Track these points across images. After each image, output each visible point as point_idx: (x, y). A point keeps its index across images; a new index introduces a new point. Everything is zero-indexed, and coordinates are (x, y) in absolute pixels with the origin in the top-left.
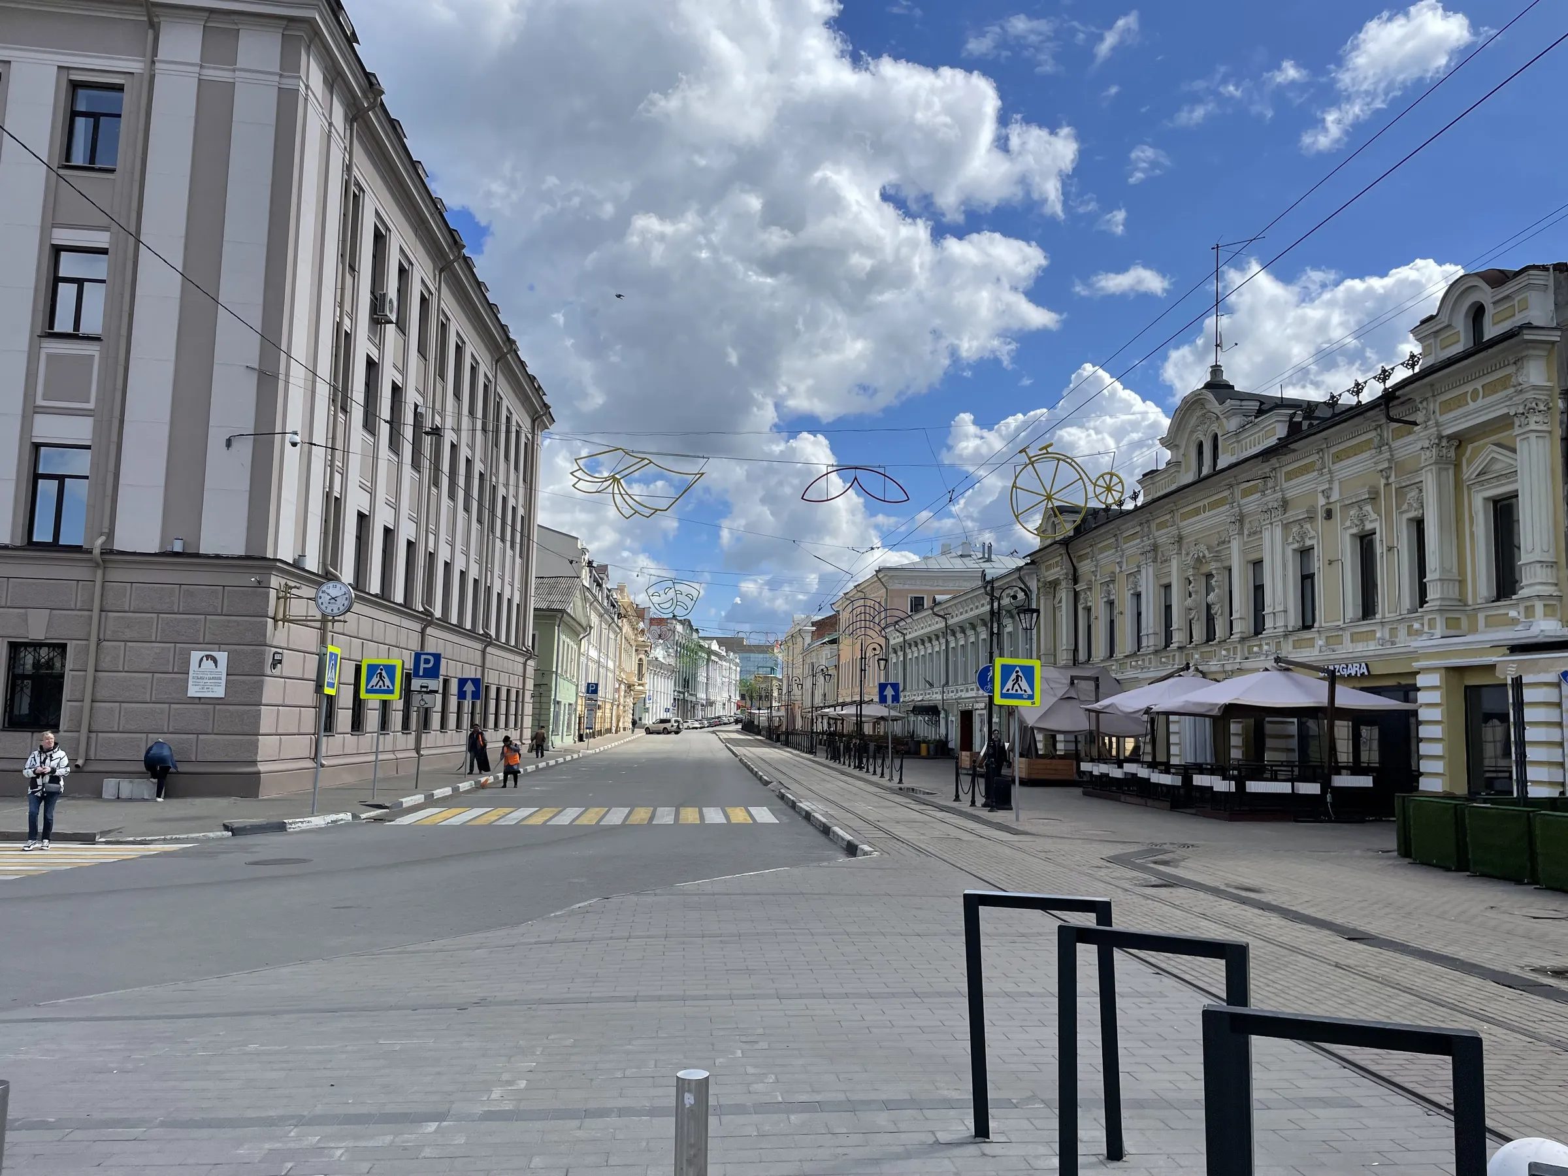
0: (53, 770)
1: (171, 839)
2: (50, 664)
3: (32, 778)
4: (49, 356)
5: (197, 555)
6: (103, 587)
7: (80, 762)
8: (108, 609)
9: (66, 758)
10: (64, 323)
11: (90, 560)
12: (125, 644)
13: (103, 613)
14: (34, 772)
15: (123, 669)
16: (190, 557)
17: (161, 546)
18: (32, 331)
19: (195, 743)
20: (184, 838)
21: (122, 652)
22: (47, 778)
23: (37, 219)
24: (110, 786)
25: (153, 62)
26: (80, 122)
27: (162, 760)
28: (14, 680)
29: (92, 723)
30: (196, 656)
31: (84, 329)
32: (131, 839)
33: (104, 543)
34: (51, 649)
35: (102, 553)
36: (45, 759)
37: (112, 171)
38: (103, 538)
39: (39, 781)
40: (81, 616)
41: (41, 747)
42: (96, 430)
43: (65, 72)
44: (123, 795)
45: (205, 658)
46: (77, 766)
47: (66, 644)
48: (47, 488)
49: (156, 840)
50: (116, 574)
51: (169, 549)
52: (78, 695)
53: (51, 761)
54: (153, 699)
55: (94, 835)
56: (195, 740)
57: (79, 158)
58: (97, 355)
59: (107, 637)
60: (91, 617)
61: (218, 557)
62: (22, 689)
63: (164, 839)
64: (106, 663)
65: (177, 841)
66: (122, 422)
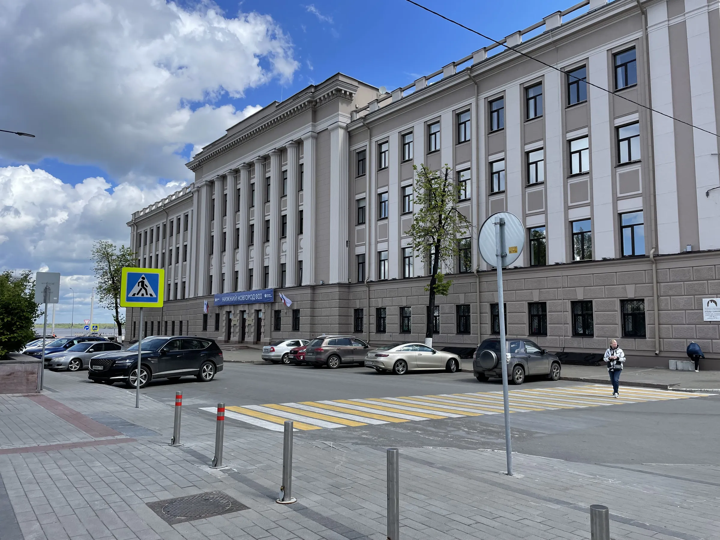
0: (618, 359)
1: (704, 391)
2: (638, 309)
3: (608, 362)
4: (620, 174)
5: (699, 252)
6: (656, 272)
7: (657, 352)
8: (660, 282)
9: (623, 353)
10: (624, 159)
11: (649, 261)
12: (670, 298)
13: (658, 284)
14: (609, 359)
15: (671, 309)
16: (695, 253)
17: (681, 250)
18: (612, 166)
19: (711, 344)
20: (711, 391)
21: (669, 300)
22: (615, 362)
23: (607, 119)
24: (672, 363)
25: (646, 29)
26: (620, 70)
27: (696, 352)
28: (624, 316)
29: (660, 334)
30: (705, 301)
31: (633, 159)
32: (685, 389)
33: (654, 252)
34: (638, 301)
35: (654, 257)
36: (614, 352)
37: (636, 85)
38: (653, 250)
39: (612, 364)
40: (649, 286)
41: (611, 347)
42: (644, 202)
43: (610, 51)
44: (679, 368)
45: (710, 302)
46: (656, 354)
47: (644, 299)
48: (627, 232)
49: (697, 391)
50: (662, 266)
51: (685, 250)
52: (652, 322)
53: (616, 354)
54: (687, 323)
55: (667, 386)
56: (711, 343)
57: (621, 86)
58: (640, 168)
59: (661, 295)
60: (653, 286)
61: (709, 251)
62: (628, 320)
63: (701, 391)
64: (663, 306)
65: (707, 392)
66: (655, 196)
